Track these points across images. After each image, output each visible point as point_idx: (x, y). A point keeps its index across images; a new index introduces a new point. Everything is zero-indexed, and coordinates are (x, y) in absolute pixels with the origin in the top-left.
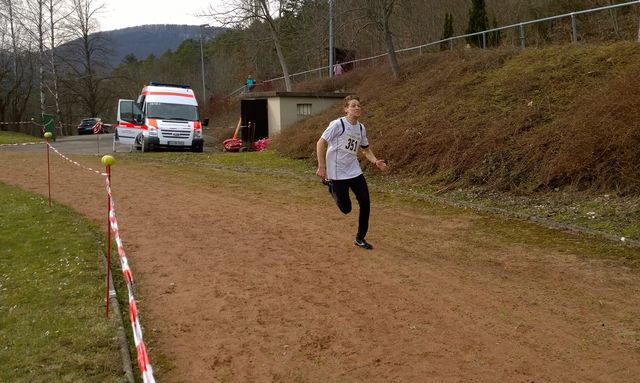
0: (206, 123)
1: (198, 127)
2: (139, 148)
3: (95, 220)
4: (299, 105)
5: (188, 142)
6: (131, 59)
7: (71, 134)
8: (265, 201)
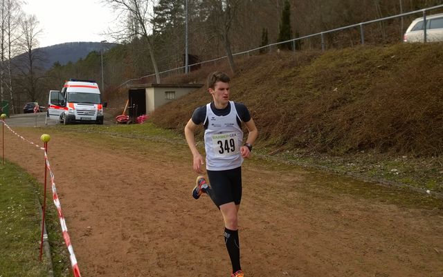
0: (105, 106)
1: (100, 108)
2: (62, 122)
3: (33, 174)
4: (166, 92)
5: (94, 118)
6: (57, 65)
7: (19, 113)
8: (149, 160)
